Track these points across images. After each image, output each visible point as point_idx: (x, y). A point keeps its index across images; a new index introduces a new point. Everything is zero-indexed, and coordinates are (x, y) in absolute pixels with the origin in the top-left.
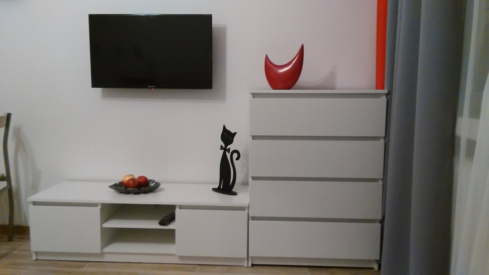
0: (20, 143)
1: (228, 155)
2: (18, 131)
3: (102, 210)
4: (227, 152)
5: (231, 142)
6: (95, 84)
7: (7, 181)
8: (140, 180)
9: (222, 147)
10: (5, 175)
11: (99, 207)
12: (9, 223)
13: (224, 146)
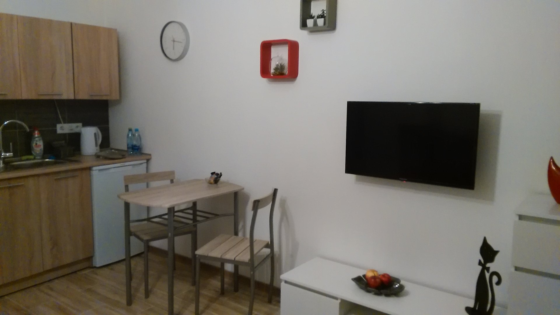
0: (284, 213)
1: (487, 275)
2: (283, 203)
3: (341, 303)
4: (486, 272)
5: (491, 260)
6: (348, 170)
7: (270, 249)
8: (384, 279)
9: (480, 261)
10: (270, 243)
11: (339, 301)
12: (270, 283)
13: (482, 261)
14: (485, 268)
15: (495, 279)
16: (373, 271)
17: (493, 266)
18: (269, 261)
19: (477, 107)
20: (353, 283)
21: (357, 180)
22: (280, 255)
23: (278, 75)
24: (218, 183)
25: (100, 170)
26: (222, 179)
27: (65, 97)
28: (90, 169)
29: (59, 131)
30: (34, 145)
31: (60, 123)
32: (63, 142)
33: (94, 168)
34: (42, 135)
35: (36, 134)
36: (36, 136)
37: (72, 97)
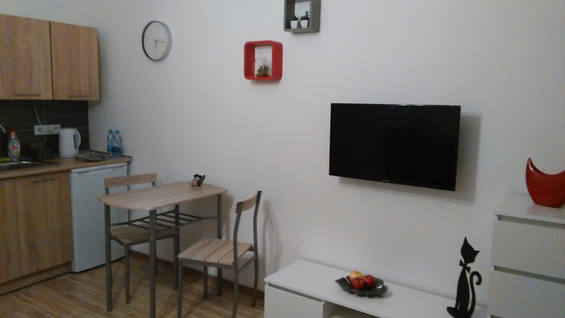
0: (268, 216)
2: (267, 205)
3: (324, 305)
4: (467, 271)
5: (472, 260)
6: (333, 172)
7: (254, 252)
8: (367, 280)
9: (461, 262)
10: (253, 246)
11: (323, 303)
12: (254, 287)
13: (463, 261)
14: (466, 268)
15: (476, 279)
16: (357, 273)
17: (473, 266)
18: (253, 265)
19: (457, 109)
20: (337, 285)
21: (341, 182)
22: (264, 258)
23: (262, 76)
24: (202, 186)
25: (79, 173)
26: (205, 181)
27: (43, 97)
28: (68, 171)
29: (37, 133)
30: (10, 147)
31: (38, 124)
32: (41, 144)
33: (73, 171)
34: (19, 136)
35: (13, 135)
36: (13, 137)
37: (50, 98)
